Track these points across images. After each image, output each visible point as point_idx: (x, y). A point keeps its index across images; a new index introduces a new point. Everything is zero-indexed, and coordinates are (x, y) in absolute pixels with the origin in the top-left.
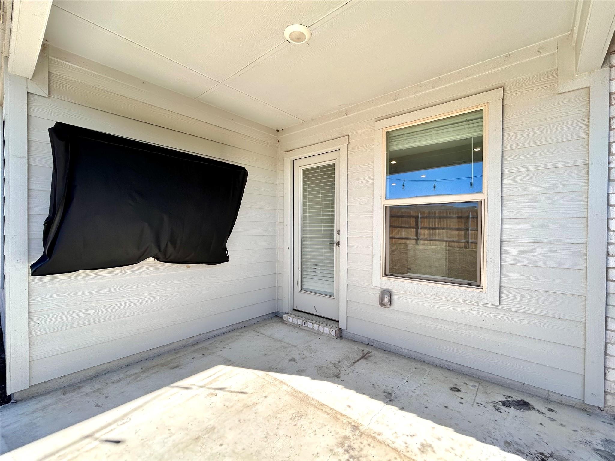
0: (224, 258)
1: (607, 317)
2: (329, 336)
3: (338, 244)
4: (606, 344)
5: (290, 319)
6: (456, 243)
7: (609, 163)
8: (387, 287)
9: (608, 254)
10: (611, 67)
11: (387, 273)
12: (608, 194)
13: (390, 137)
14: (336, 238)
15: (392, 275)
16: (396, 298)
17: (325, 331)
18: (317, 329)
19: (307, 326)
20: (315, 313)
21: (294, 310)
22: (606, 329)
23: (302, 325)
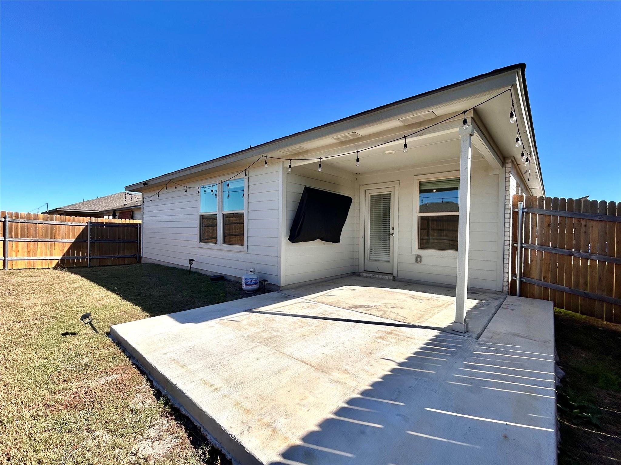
0: (338, 241)
1: (504, 259)
2: (389, 280)
3: (393, 234)
4: (503, 268)
5: (365, 275)
6: (445, 241)
7: (505, 203)
8: (419, 254)
9: (504, 236)
10: (506, 168)
11: (419, 247)
12: (505, 214)
13: (421, 184)
14: (391, 231)
15: (421, 248)
16: (423, 259)
17: (386, 278)
18: (381, 277)
19: (375, 277)
20: (378, 271)
21: (364, 271)
22: (504, 263)
23: (372, 277)
